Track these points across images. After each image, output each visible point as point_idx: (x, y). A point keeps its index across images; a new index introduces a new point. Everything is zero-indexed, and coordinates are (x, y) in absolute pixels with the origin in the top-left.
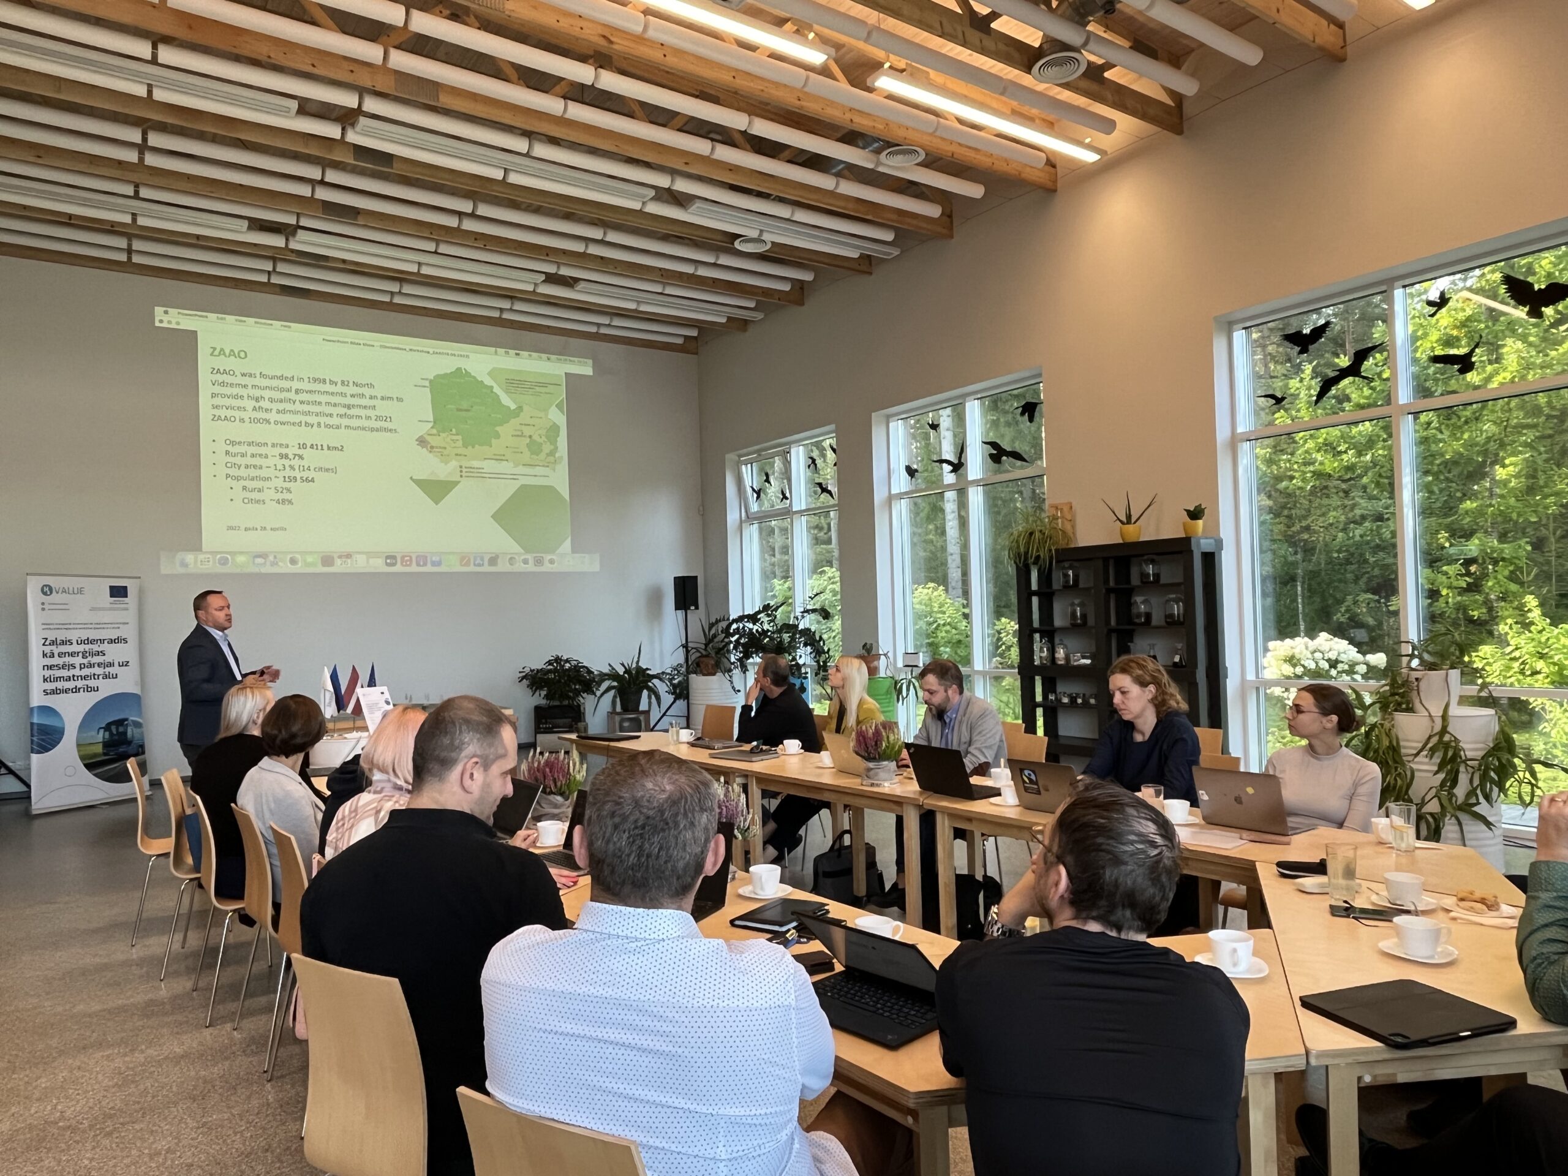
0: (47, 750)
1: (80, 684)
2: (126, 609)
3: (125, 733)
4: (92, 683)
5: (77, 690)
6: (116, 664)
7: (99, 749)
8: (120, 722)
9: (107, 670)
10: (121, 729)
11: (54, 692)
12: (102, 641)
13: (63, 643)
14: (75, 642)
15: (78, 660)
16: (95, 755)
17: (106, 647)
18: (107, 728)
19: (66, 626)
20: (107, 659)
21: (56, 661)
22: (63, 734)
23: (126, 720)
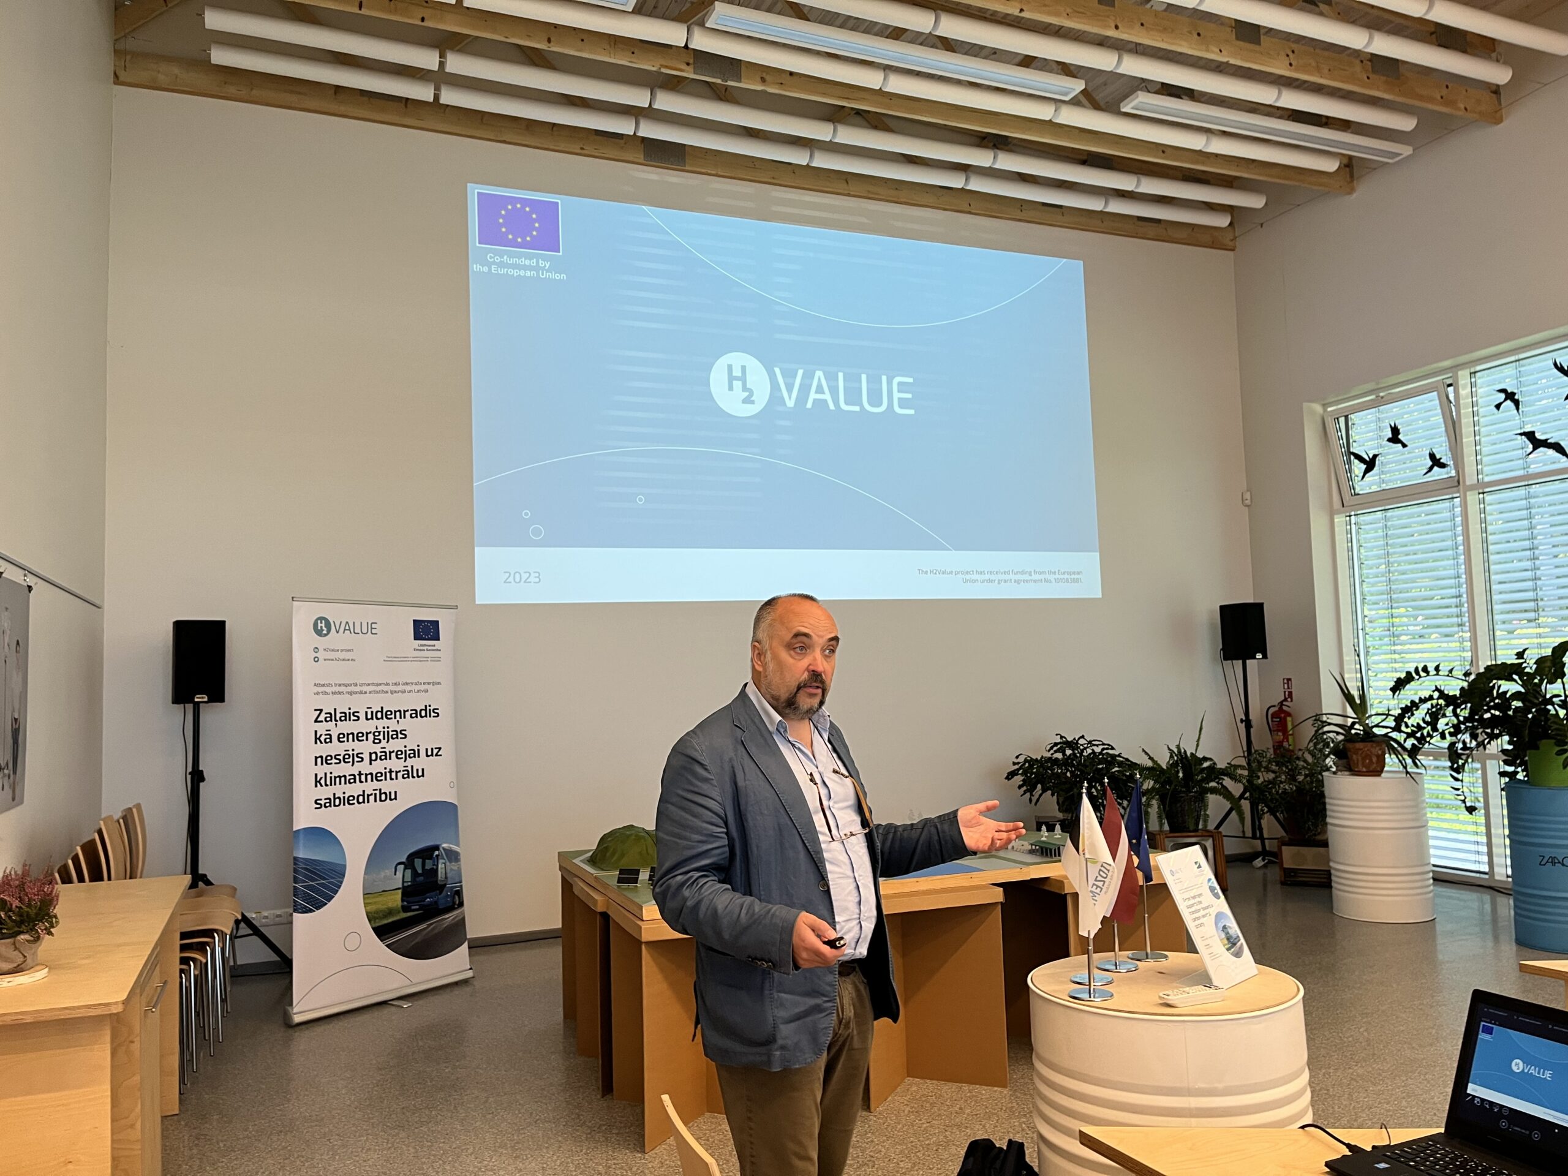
0: (319, 906)
1: (370, 787)
2: (437, 660)
3: (435, 871)
4: (387, 786)
5: (364, 798)
6: (423, 753)
7: (396, 900)
8: (428, 853)
9: (410, 762)
10: (429, 865)
11: (331, 802)
12: (403, 714)
13: (345, 717)
14: (362, 716)
15: (366, 747)
16: (390, 912)
17: (406, 723)
18: (409, 863)
19: (350, 689)
20: (410, 744)
21: (336, 748)
22: (344, 875)
23: (437, 848)
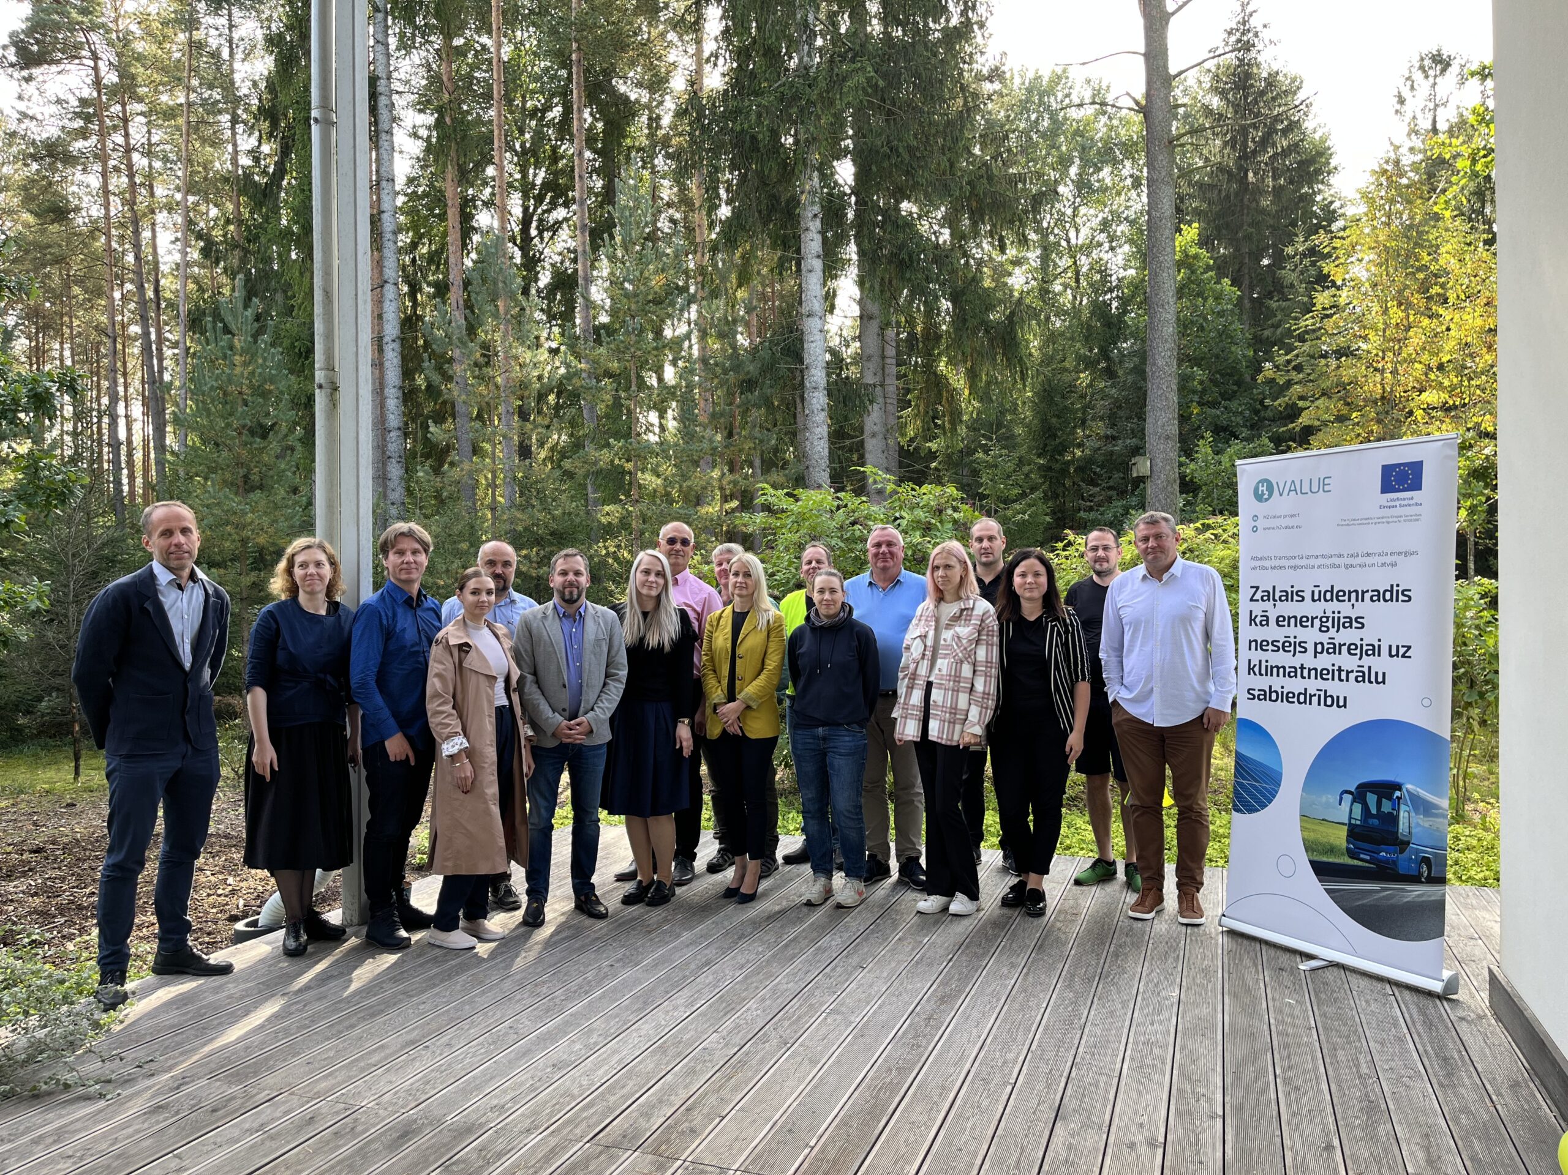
0: (1252, 810)
1: (1313, 685)
2: (1416, 518)
3: (1393, 819)
4: (1335, 688)
5: (1305, 698)
6: (1385, 651)
7: (1339, 837)
8: (1387, 789)
9: (1367, 661)
10: (1386, 806)
11: (1267, 695)
12: (1360, 595)
13: (1287, 596)
14: (1307, 595)
15: (1311, 635)
16: (1332, 850)
17: (1364, 609)
18: (1360, 794)
19: (1294, 562)
20: (1369, 636)
21: (1273, 633)
22: (1278, 784)
23: (1399, 787)
